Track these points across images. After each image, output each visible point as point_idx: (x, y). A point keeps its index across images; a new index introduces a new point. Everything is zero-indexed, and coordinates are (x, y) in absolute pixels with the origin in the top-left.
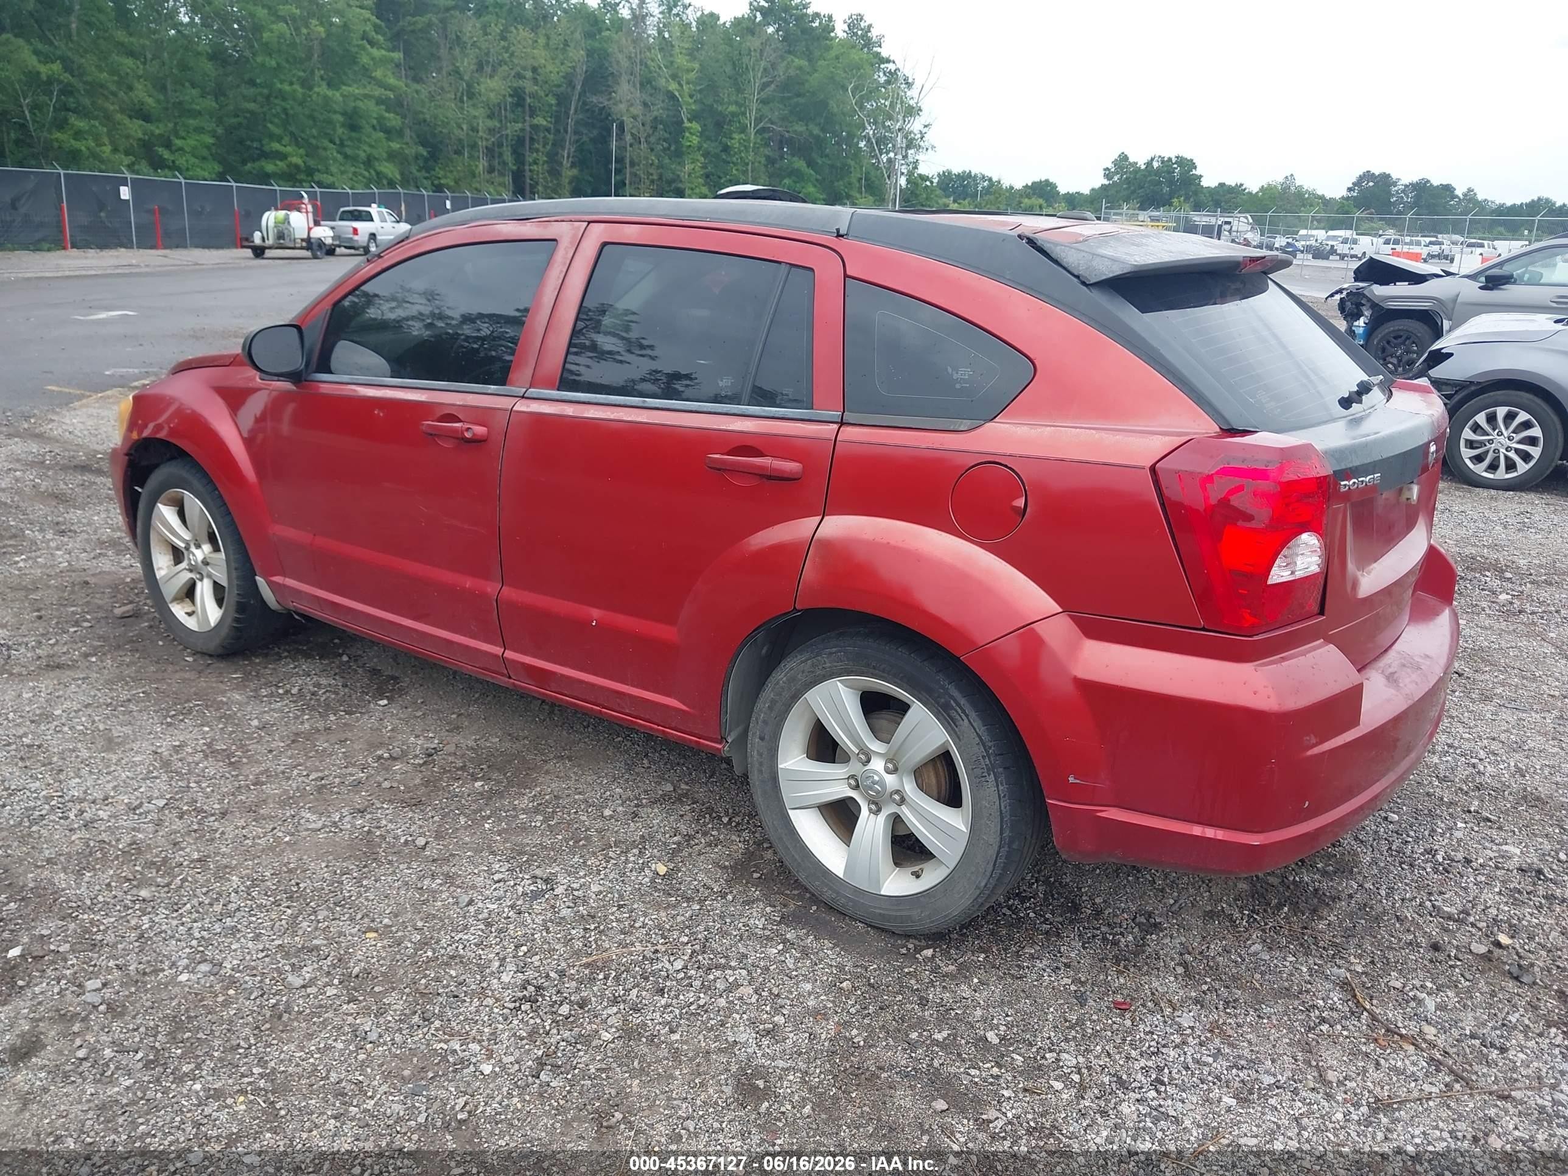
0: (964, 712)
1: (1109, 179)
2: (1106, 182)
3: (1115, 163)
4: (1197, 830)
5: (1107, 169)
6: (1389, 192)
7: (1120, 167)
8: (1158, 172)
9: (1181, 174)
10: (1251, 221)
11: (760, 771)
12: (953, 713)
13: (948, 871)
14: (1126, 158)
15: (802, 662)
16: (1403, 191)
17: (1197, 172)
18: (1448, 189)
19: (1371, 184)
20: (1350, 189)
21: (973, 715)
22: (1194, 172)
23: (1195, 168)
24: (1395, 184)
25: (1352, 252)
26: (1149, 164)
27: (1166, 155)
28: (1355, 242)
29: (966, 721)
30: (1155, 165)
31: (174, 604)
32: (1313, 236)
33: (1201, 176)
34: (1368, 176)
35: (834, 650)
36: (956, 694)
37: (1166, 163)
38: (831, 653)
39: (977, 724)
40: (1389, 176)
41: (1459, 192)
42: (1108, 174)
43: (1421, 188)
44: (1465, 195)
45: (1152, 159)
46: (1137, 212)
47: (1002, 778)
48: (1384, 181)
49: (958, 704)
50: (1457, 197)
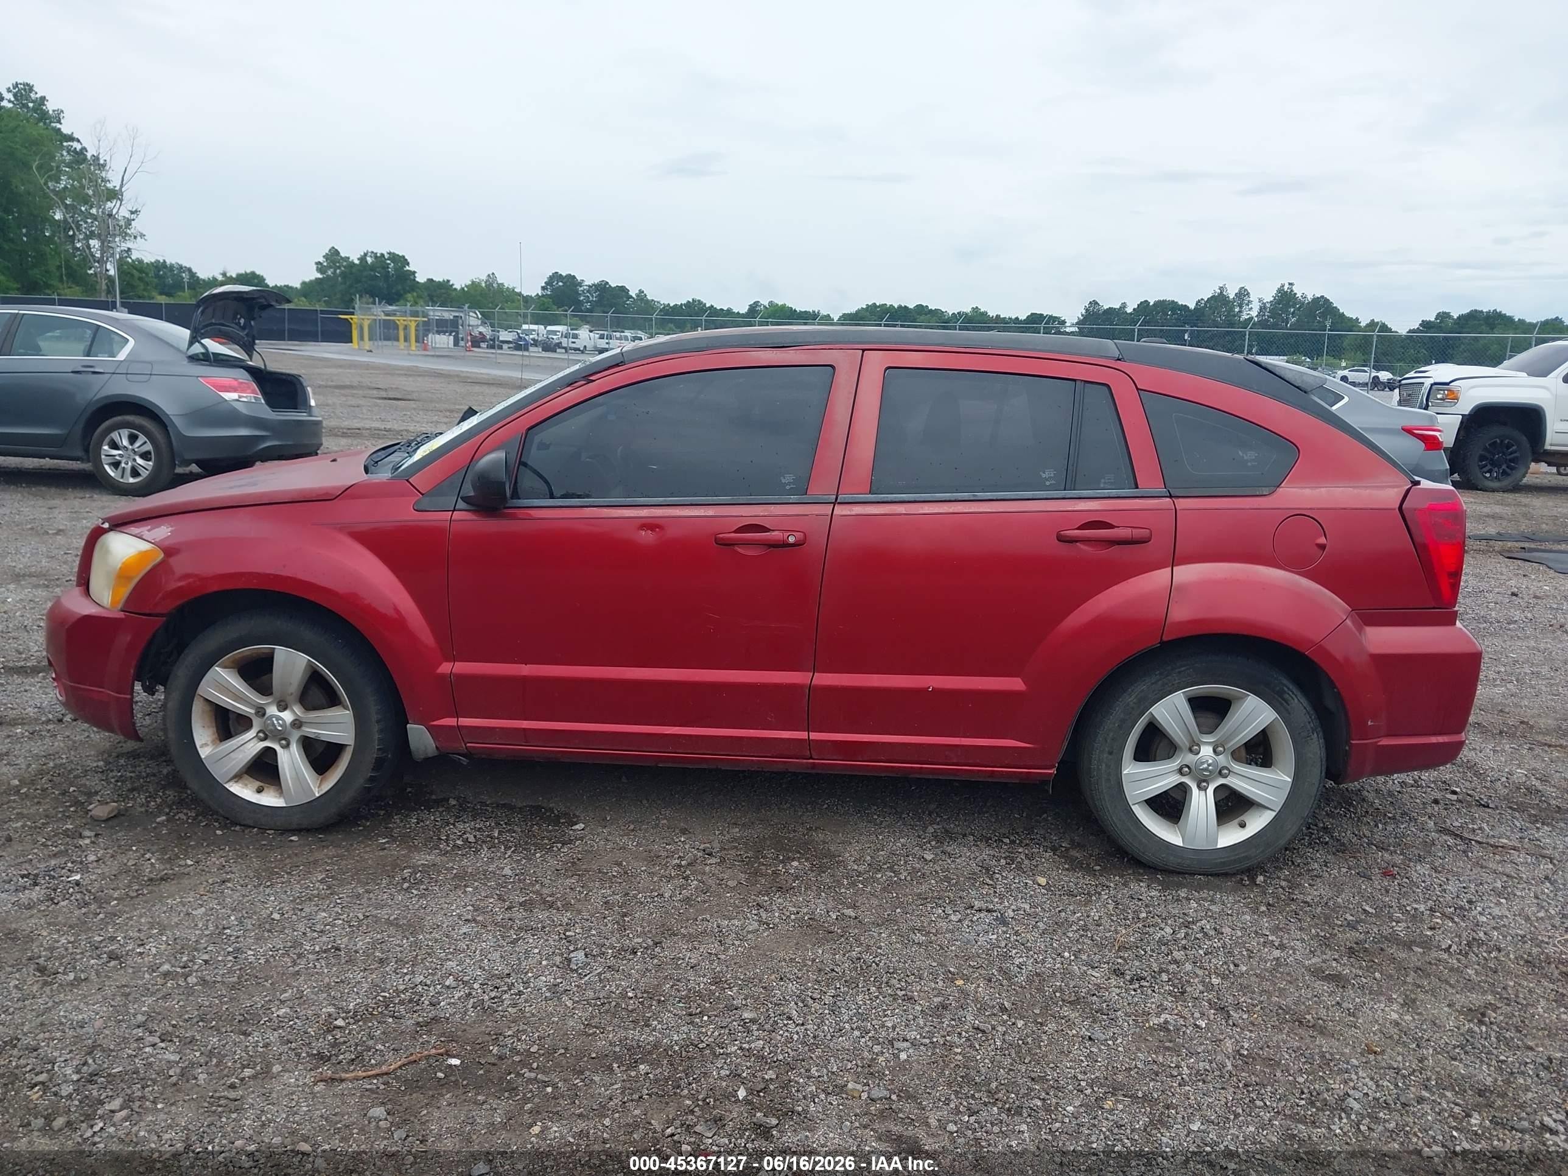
0: (1293, 693)
1: (322, 273)
2: (319, 276)
3: (326, 257)
4: (1434, 740)
5: (318, 263)
6: (577, 292)
7: (334, 262)
8: (372, 268)
9: (396, 269)
10: (480, 316)
11: (1108, 780)
12: (1286, 696)
13: (1274, 814)
14: (337, 252)
15: (1153, 684)
16: (588, 291)
17: (411, 268)
18: (623, 290)
19: (561, 284)
20: (543, 288)
21: (1299, 694)
22: (407, 268)
23: (408, 264)
24: (580, 284)
25: (574, 346)
26: (363, 259)
27: (379, 251)
28: (575, 336)
29: (1296, 700)
30: (369, 260)
31: (231, 783)
32: (534, 330)
33: (415, 272)
34: (556, 276)
35: (1183, 669)
36: (1285, 682)
37: (379, 259)
38: (1179, 672)
39: (1303, 700)
40: (574, 277)
41: (633, 293)
42: (320, 267)
43: (602, 288)
44: (638, 295)
45: (366, 255)
46: (371, 306)
47: (1321, 734)
48: (571, 281)
49: (1288, 689)
50: (631, 297)
